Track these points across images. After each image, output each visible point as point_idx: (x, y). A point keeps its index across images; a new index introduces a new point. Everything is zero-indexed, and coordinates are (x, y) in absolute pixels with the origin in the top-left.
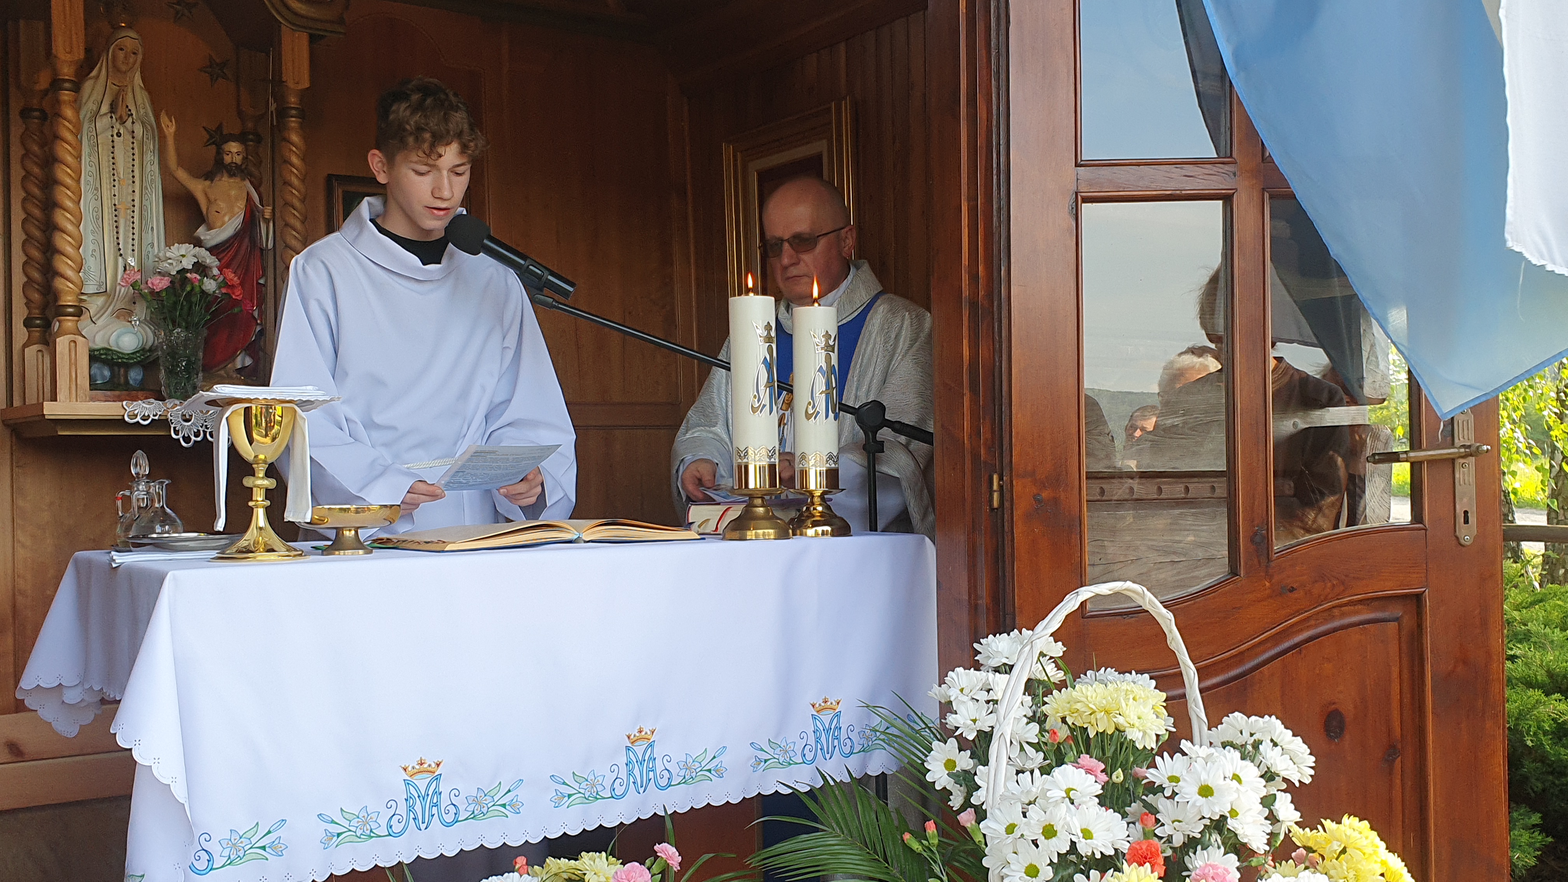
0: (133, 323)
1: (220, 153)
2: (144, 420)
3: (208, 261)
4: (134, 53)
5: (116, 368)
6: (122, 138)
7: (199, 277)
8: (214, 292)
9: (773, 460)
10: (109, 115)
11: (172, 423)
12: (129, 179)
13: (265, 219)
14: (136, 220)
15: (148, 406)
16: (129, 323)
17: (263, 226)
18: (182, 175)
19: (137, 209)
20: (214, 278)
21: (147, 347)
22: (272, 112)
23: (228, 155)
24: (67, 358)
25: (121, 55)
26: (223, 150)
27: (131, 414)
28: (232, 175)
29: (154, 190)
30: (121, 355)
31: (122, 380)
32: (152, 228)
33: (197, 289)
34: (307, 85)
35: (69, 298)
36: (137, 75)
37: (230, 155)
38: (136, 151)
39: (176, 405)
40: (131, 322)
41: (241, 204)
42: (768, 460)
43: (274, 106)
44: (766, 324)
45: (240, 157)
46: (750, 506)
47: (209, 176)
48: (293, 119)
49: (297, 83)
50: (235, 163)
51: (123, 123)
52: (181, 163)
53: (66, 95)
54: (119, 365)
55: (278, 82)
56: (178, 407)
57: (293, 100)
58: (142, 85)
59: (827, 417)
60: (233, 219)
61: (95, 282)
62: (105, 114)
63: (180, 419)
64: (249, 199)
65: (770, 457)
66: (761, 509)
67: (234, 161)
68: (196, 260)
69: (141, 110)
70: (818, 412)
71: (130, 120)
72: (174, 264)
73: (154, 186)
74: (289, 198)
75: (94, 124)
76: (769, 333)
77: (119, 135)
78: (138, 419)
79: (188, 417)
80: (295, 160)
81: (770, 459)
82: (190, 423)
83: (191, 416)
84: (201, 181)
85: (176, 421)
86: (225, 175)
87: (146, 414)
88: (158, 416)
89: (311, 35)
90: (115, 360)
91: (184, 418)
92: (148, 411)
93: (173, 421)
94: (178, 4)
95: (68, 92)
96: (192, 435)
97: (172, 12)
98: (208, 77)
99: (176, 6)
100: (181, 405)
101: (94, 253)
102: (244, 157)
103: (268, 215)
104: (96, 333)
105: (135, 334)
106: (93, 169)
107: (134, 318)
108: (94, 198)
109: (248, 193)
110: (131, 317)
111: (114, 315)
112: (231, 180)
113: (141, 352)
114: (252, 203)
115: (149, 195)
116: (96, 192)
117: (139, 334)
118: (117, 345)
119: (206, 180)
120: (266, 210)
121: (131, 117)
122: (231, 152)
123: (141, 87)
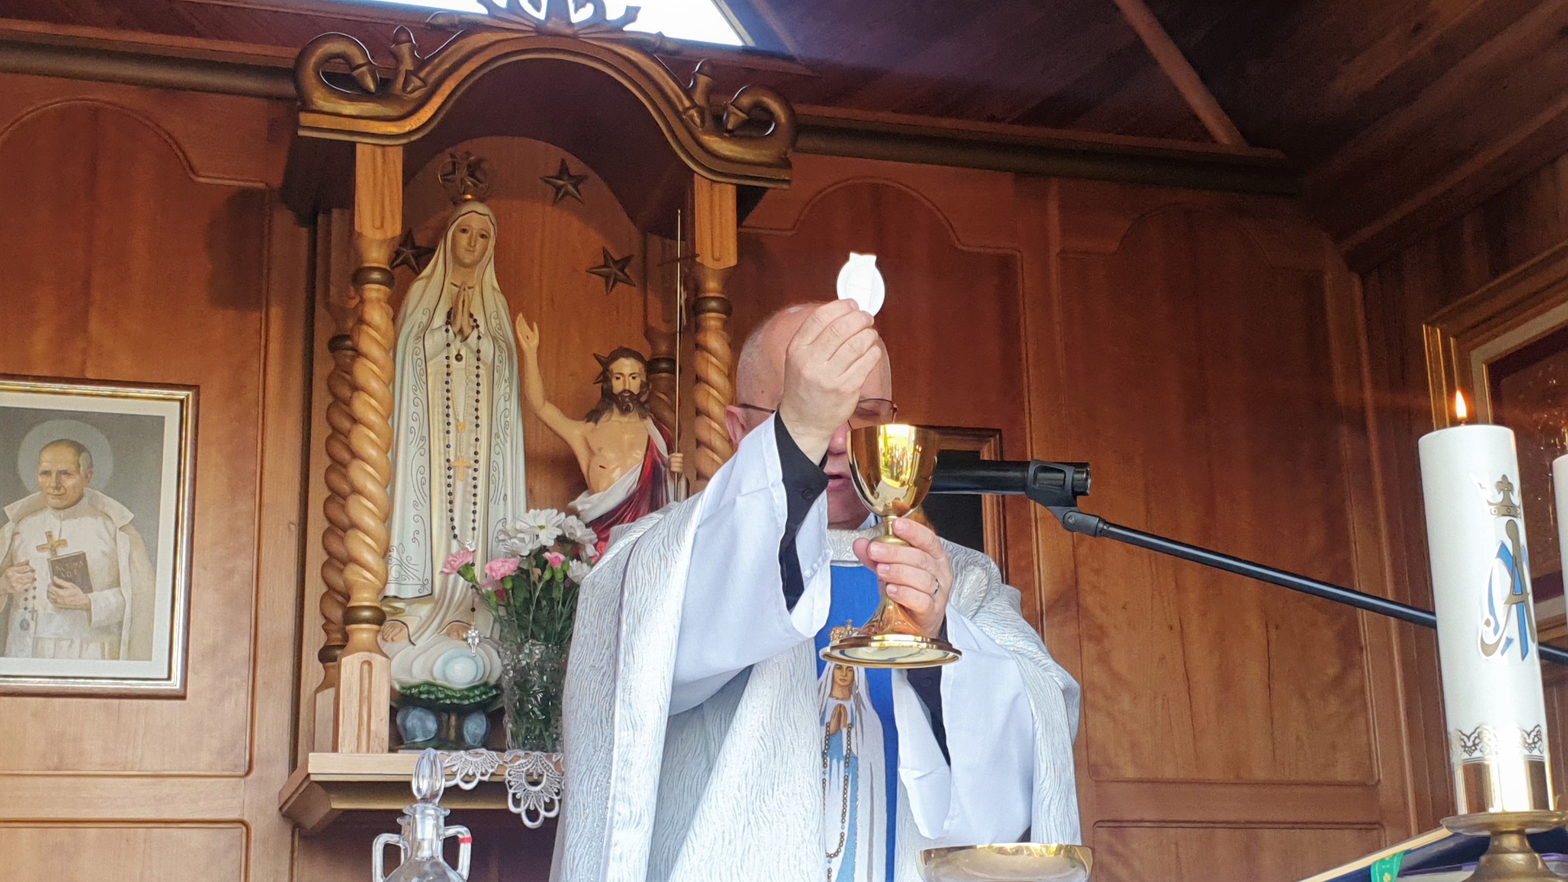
0: (470, 641)
1: (605, 377)
2: (467, 782)
3: (579, 534)
4: (482, 236)
5: (445, 717)
6: (463, 362)
7: (562, 557)
10: (444, 329)
11: (511, 787)
12: (471, 423)
13: (673, 474)
14: (481, 483)
15: (475, 760)
16: (464, 643)
17: (671, 484)
18: (551, 414)
19: (482, 466)
21: (492, 681)
22: (681, 306)
23: (618, 378)
24: (356, 688)
26: (611, 372)
27: (448, 771)
28: (625, 411)
29: (509, 439)
30: (449, 693)
31: (453, 733)
32: (505, 495)
33: (559, 576)
34: (733, 263)
35: (366, 595)
36: (488, 268)
37: (622, 379)
38: (483, 380)
39: (519, 757)
40: (466, 640)
41: (639, 455)
43: (685, 297)
45: (638, 382)
47: (593, 416)
48: (713, 315)
49: (718, 260)
50: (629, 391)
51: (465, 339)
52: (551, 397)
53: (375, 292)
54: (450, 709)
55: (690, 259)
56: (522, 761)
57: (712, 286)
58: (496, 285)
60: (625, 475)
61: (416, 581)
62: (440, 327)
63: (524, 781)
64: (650, 446)
65: (1532, 746)
67: (627, 388)
68: (559, 532)
69: (493, 320)
71: (475, 334)
72: (527, 539)
73: (508, 431)
74: (705, 435)
75: (422, 342)
76: (1507, 498)
77: (459, 358)
78: (457, 780)
79: (535, 777)
81: (1533, 749)
82: (538, 788)
83: (541, 775)
84: (581, 424)
85: (517, 784)
86: (616, 411)
87: (471, 773)
88: (489, 775)
89: (739, 187)
90: (442, 702)
91: (531, 779)
92: (473, 767)
93: (512, 783)
94: (559, 178)
95: (376, 286)
96: (540, 807)
97: (551, 190)
98: (601, 281)
99: (555, 180)
100: (525, 758)
101: (416, 536)
102: (642, 381)
103: (676, 467)
104: (415, 659)
105: (473, 658)
106: (419, 410)
107: (472, 633)
108: (419, 452)
109: (649, 438)
110: (467, 632)
111: (444, 631)
112: (625, 419)
113: (482, 689)
114: (656, 453)
115: (502, 446)
116: (421, 443)
117: (478, 658)
118: (445, 677)
119: (588, 421)
120: (673, 460)
121: (476, 330)
122: (622, 374)
123: (494, 288)
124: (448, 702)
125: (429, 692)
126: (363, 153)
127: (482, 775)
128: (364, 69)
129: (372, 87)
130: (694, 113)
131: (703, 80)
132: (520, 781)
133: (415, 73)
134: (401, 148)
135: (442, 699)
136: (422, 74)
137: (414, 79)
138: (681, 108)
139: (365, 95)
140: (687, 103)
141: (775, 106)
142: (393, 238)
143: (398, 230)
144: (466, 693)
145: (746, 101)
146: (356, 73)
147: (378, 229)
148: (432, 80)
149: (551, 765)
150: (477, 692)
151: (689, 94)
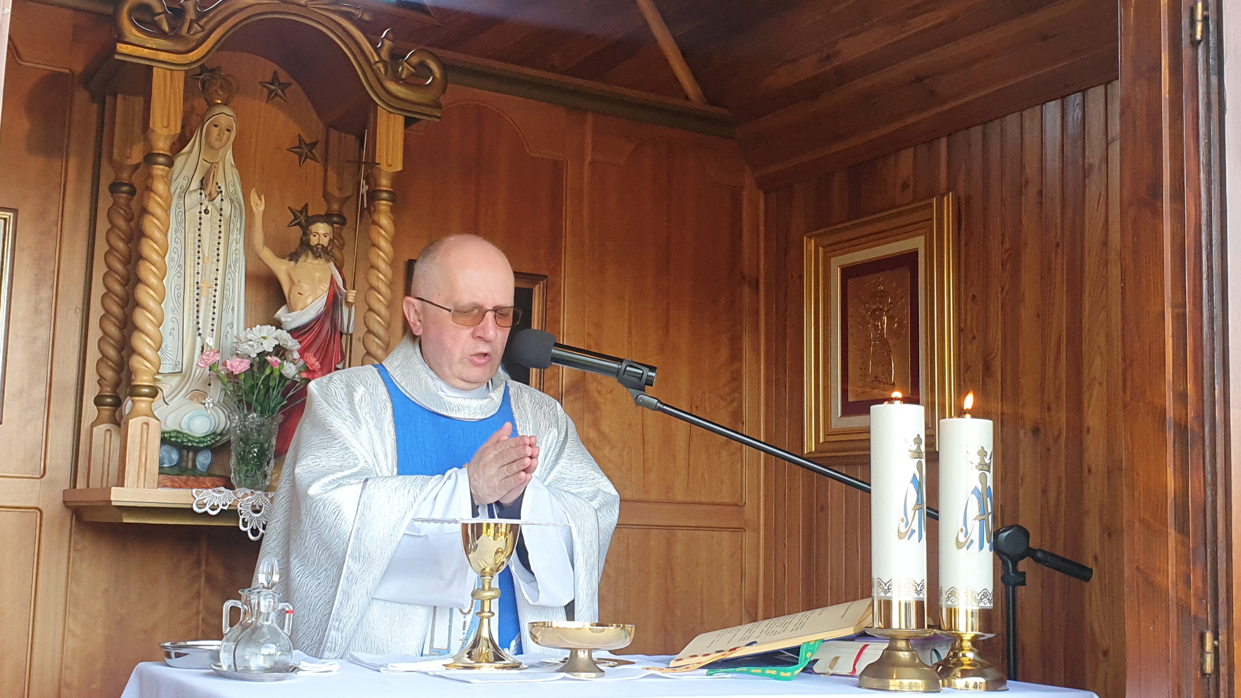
0: (207, 405)
1: (306, 232)
2: (213, 510)
3: (289, 344)
4: (228, 130)
5: (185, 452)
6: (209, 215)
7: (279, 361)
8: (294, 377)
9: (921, 596)
10: (199, 191)
11: (241, 514)
12: (213, 257)
13: (348, 303)
14: (218, 299)
15: (218, 495)
16: (202, 406)
17: (345, 310)
18: (267, 255)
20: (294, 361)
21: (219, 431)
22: (363, 194)
23: (315, 236)
24: (138, 440)
25: (215, 131)
26: (311, 232)
27: (200, 502)
28: (317, 256)
29: (237, 270)
30: (191, 439)
31: (190, 465)
32: (233, 307)
33: (277, 374)
34: (400, 168)
35: (146, 378)
36: (229, 152)
37: (317, 236)
38: (223, 229)
39: (247, 495)
40: (204, 404)
41: (326, 286)
42: (916, 596)
43: (366, 188)
44: (916, 437)
45: (327, 239)
46: (891, 649)
47: (294, 257)
48: (384, 202)
49: (390, 166)
50: (322, 245)
51: (212, 200)
52: (266, 243)
53: (159, 170)
54: (189, 449)
55: (372, 164)
56: (249, 497)
57: (385, 183)
58: (233, 163)
59: (981, 547)
60: (316, 302)
61: (171, 362)
62: (195, 190)
63: (250, 510)
64: (333, 281)
65: (918, 592)
66: (906, 653)
67: (321, 243)
68: (277, 343)
70: (972, 541)
71: (219, 197)
72: (255, 346)
73: (238, 265)
74: (374, 282)
75: (183, 200)
76: (919, 448)
77: (207, 212)
78: (207, 509)
79: (258, 508)
80: (383, 243)
81: (919, 595)
82: (260, 514)
83: (261, 507)
84: (286, 261)
85: (246, 513)
86: (311, 256)
87: (216, 504)
88: (228, 506)
89: (406, 117)
90: (185, 444)
91: (254, 508)
92: (217, 500)
93: (242, 512)
94: (272, 84)
95: (161, 167)
96: (260, 527)
97: (266, 91)
98: (297, 157)
99: (270, 86)
100: (252, 495)
101: (172, 331)
102: (330, 238)
103: (351, 299)
104: (169, 414)
105: (208, 417)
106: (178, 246)
107: (208, 400)
108: (176, 275)
109: (332, 275)
110: (205, 399)
111: (188, 396)
112: (316, 262)
113: (212, 436)
114: (335, 286)
115: (232, 274)
116: (179, 269)
117: (212, 417)
118: (190, 430)
119: (291, 260)
120: (349, 294)
121: (220, 195)
122: (318, 233)
123: (231, 164)
124: (190, 444)
125: (177, 437)
126: (157, 74)
127: (223, 505)
128: (162, 16)
129: (166, 28)
130: (380, 65)
131: (388, 43)
132: (248, 510)
133: (196, 21)
134: (184, 72)
135: (185, 442)
136: (201, 23)
137: (196, 25)
138: (372, 61)
139: (162, 34)
140: (377, 59)
141: (434, 66)
142: (174, 135)
143: (179, 130)
144: (202, 439)
145: (415, 60)
146: (156, 18)
147: (166, 127)
148: (208, 27)
149: (268, 500)
150: (209, 439)
151: (377, 51)
